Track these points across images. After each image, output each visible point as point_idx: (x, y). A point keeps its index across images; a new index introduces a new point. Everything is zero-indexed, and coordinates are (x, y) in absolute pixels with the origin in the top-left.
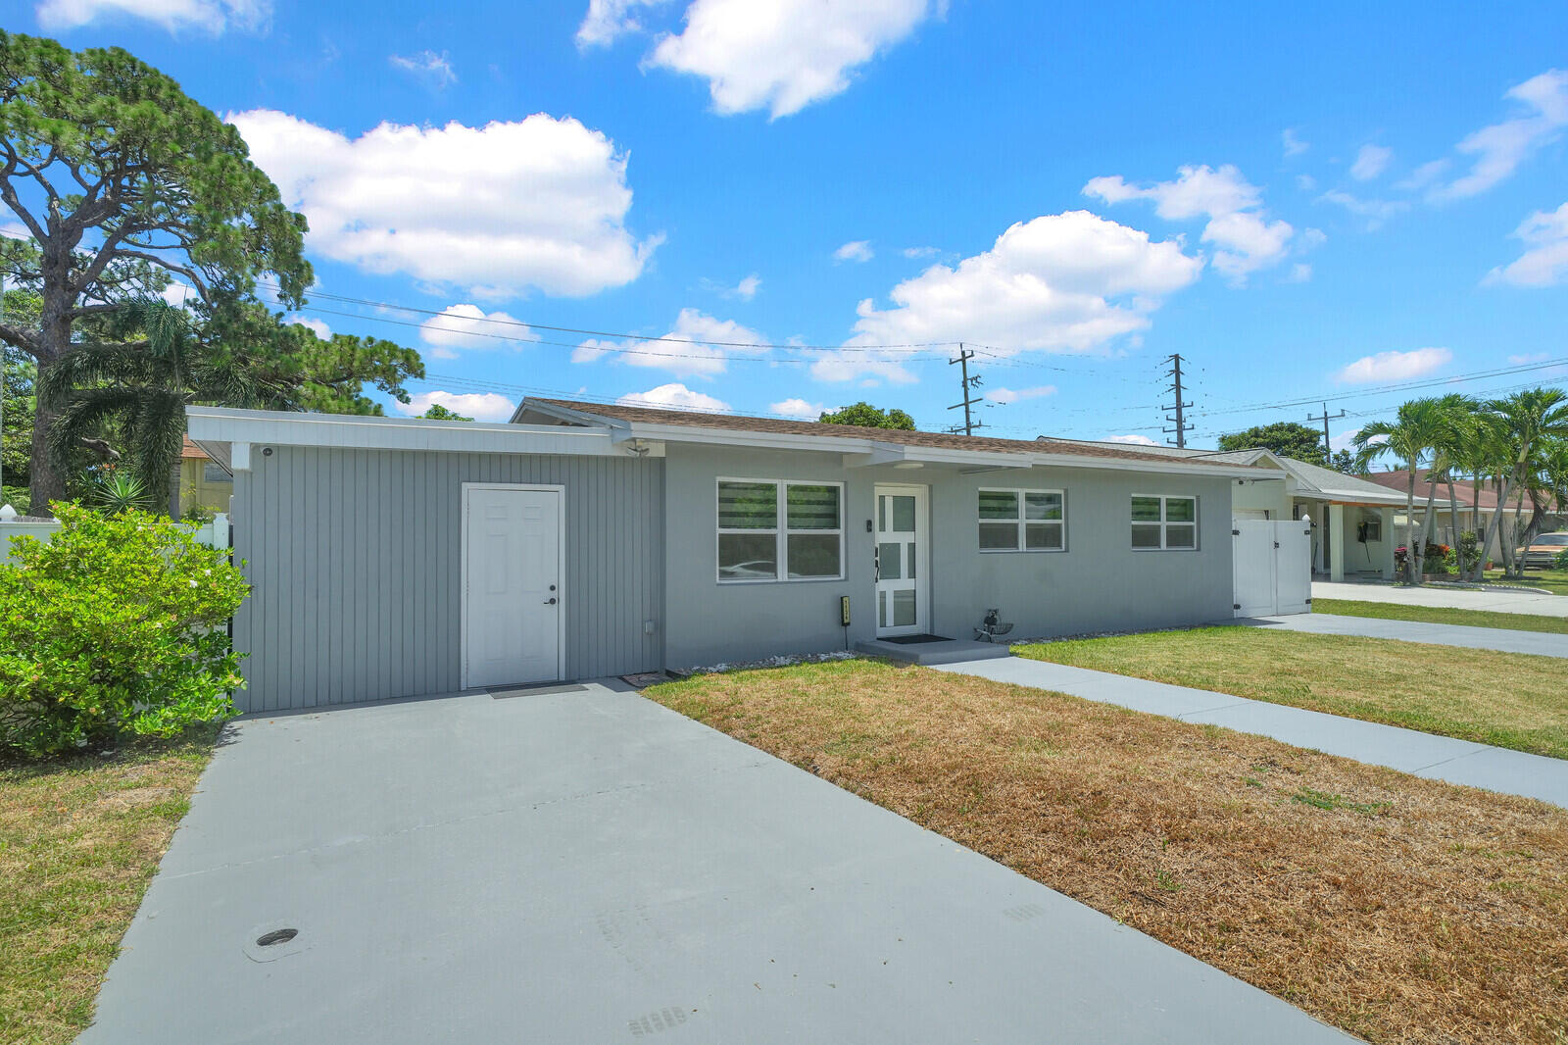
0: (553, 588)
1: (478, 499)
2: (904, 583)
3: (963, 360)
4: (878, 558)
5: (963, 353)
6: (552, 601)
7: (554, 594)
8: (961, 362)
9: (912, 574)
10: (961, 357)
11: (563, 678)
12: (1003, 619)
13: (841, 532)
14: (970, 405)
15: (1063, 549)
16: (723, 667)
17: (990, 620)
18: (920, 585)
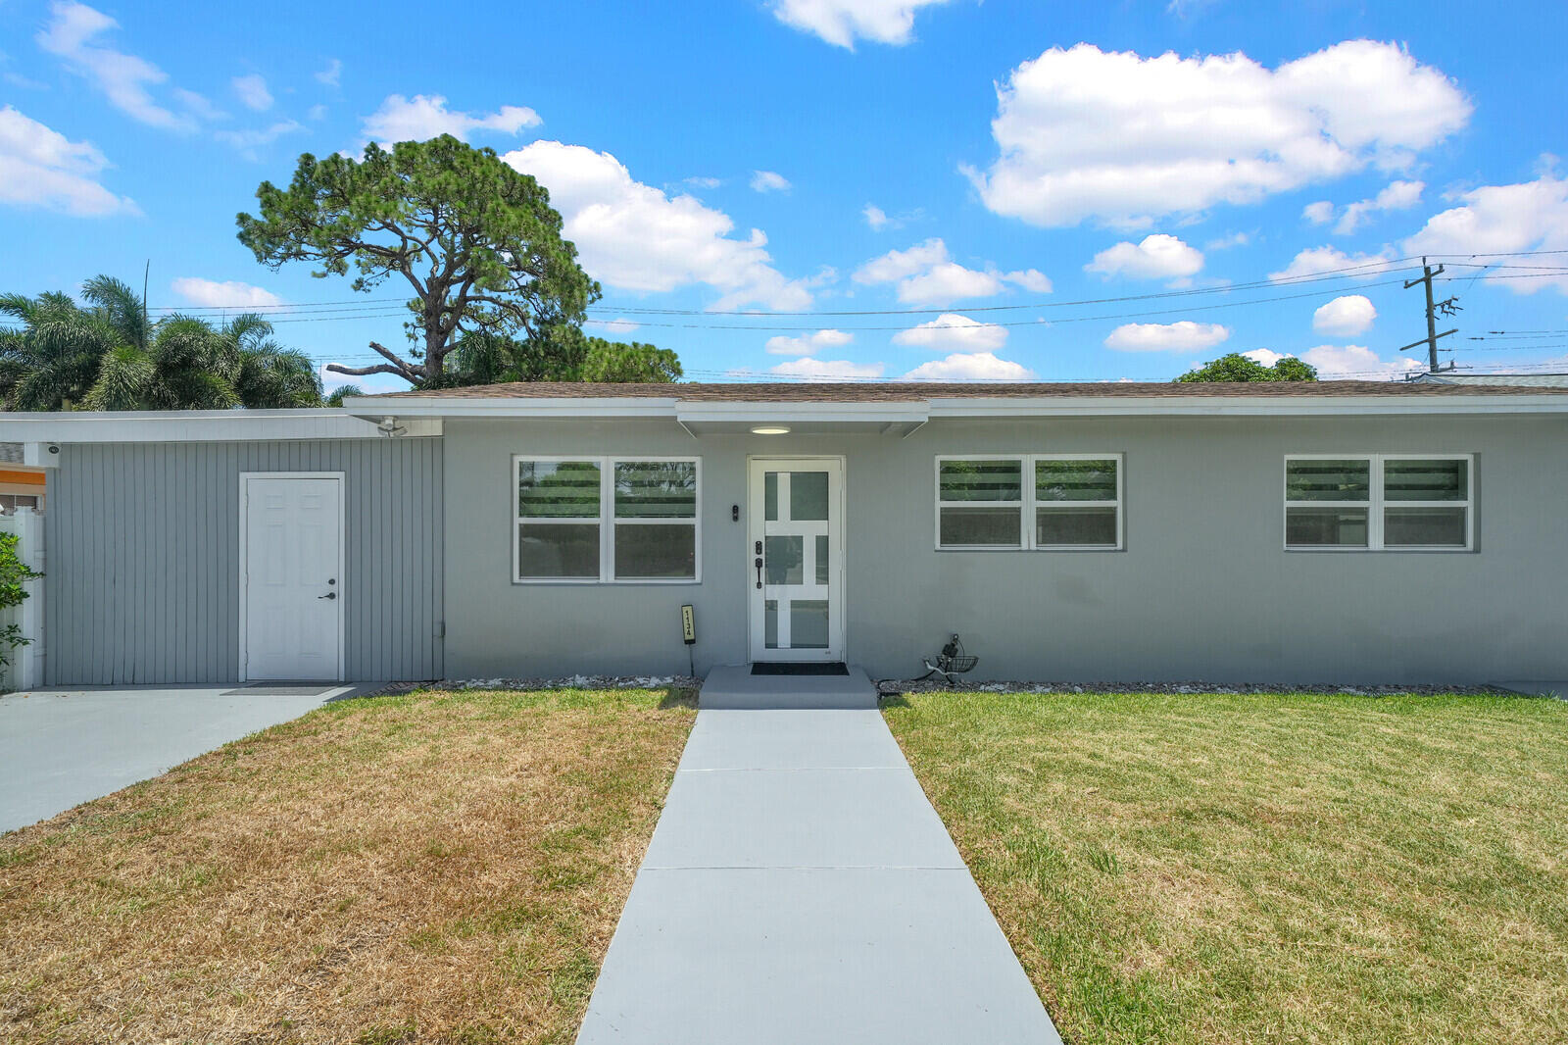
0: (332, 582)
1: (256, 488)
2: (809, 589)
3: (1427, 280)
4: (763, 556)
5: (1427, 270)
6: (332, 596)
7: (333, 589)
8: (1423, 284)
9: (823, 576)
10: (1423, 275)
11: (342, 679)
12: (966, 649)
13: (696, 521)
14: (1437, 340)
15: (1120, 546)
16: (497, 682)
17: (950, 650)
18: (833, 594)
